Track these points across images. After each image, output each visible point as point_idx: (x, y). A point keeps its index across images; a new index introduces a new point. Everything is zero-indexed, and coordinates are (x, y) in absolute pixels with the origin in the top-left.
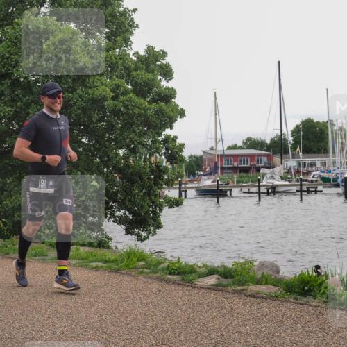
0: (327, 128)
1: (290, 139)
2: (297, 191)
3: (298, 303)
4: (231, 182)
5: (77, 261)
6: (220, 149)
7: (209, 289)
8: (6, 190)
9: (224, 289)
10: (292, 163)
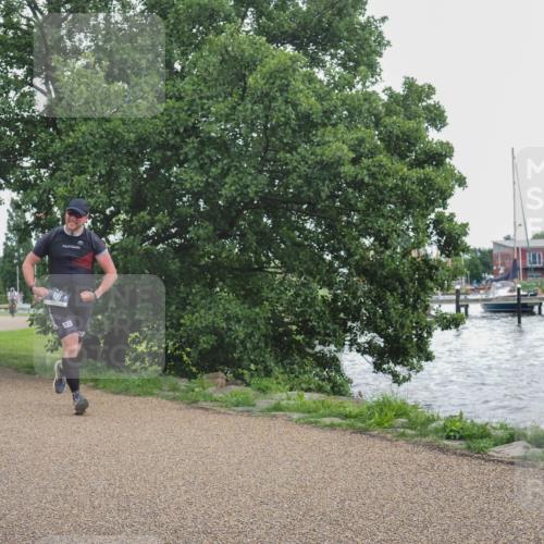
4: (540, 291)
6: (521, 240)
7: (512, 463)
8: (190, 304)
9: (536, 464)
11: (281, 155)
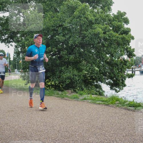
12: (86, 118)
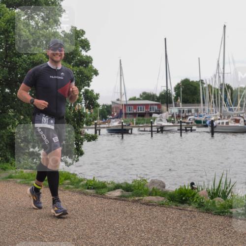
0: (199, 85)
1: (174, 93)
2: (178, 130)
3: (178, 209)
4: (131, 123)
5: (22, 180)
6: (124, 100)
7: (115, 199)
9: (126, 199)
10: (174, 110)
11: (14, 59)
12: (9, 211)
